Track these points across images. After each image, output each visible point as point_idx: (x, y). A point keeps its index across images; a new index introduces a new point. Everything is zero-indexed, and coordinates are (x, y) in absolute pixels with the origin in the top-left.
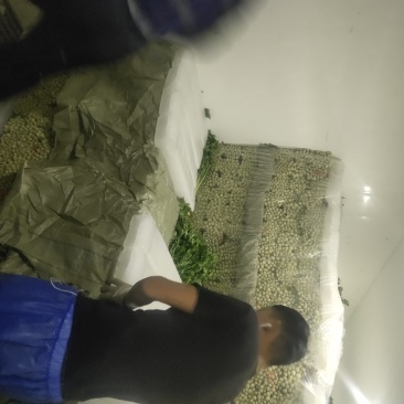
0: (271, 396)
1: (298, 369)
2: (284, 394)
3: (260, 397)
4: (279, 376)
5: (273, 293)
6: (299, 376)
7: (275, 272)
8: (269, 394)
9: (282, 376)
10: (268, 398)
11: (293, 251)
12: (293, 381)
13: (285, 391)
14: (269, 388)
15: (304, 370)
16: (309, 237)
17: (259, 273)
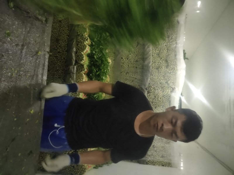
0: (160, 99)
1: (169, 89)
2: (165, 97)
3: (156, 99)
4: (163, 92)
5: (158, 63)
6: (170, 91)
7: (159, 55)
8: (159, 98)
9: (164, 92)
10: (159, 99)
11: (165, 46)
12: (168, 93)
13: (165, 96)
14: (159, 96)
15: (171, 89)
16: (172, 38)
17: (153, 56)
